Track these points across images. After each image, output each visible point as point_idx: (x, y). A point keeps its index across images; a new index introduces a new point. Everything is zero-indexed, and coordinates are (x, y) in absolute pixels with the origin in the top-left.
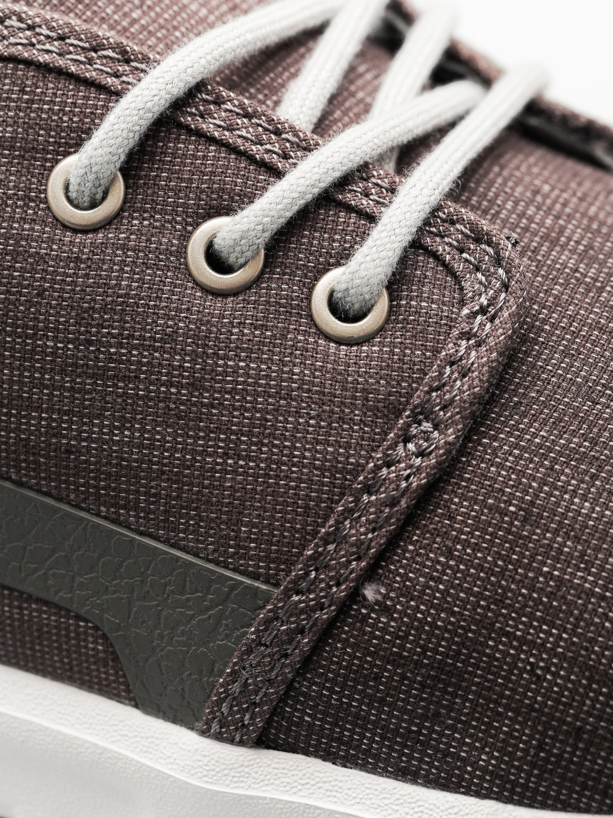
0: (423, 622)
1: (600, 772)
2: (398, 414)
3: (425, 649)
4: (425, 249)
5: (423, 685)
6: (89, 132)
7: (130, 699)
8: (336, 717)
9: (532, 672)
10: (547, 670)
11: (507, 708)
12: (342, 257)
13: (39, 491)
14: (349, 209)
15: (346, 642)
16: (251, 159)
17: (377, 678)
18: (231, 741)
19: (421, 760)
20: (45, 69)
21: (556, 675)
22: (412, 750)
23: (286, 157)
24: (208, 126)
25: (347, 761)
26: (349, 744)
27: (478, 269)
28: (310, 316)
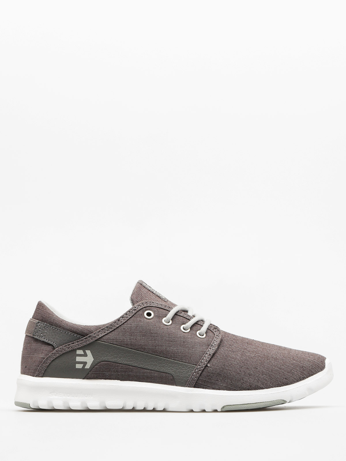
0: (215, 368)
1: (239, 385)
2: (209, 346)
3: (216, 371)
4: (209, 329)
5: (216, 376)
6: (167, 315)
7: (175, 385)
8: (204, 382)
9: (230, 373)
10: (232, 373)
11: (227, 378)
12: (199, 329)
13: (159, 356)
14: (199, 324)
15: (206, 372)
16: (187, 319)
17: (210, 376)
18: (190, 387)
19: (216, 386)
20: (160, 308)
21: (233, 373)
22: (215, 385)
23: (191, 319)
24: (181, 315)
25: (206, 388)
26: (206, 386)
27: (216, 332)
28: (197, 335)
